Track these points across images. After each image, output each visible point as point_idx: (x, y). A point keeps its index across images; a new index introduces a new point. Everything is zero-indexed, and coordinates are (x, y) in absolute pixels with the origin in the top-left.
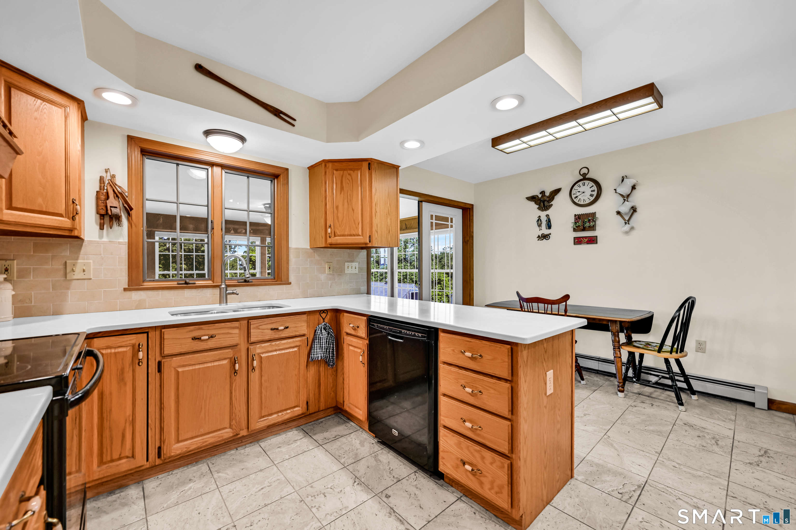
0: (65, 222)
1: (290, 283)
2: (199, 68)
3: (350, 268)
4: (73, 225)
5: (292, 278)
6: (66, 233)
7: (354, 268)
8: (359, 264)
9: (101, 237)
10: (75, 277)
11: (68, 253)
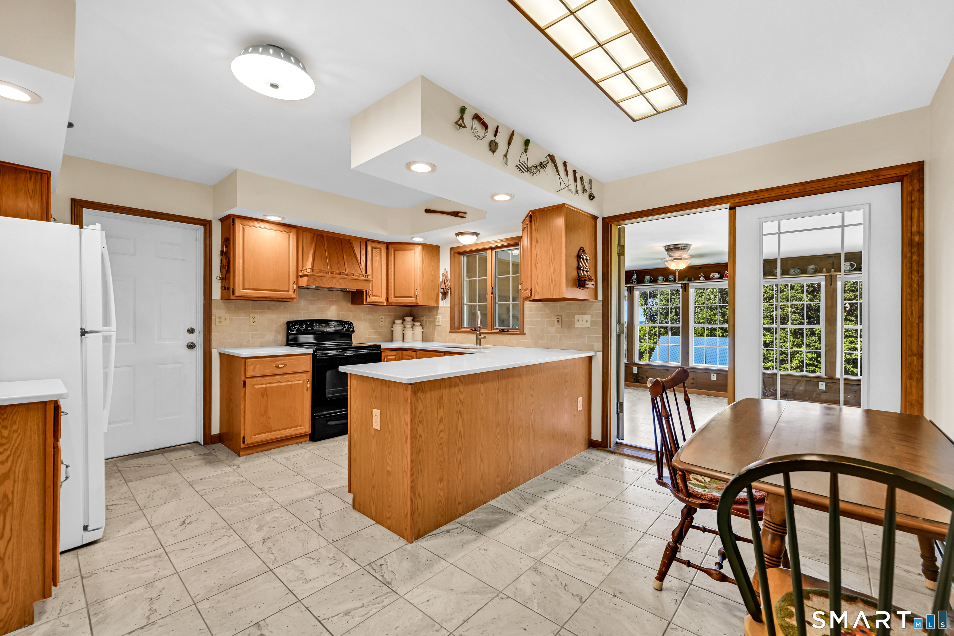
0: (413, 300)
1: (525, 334)
2: (428, 211)
3: (580, 321)
4: (416, 301)
5: (526, 330)
6: (415, 304)
7: (585, 321)
8: (592, 317)
9: (444, 304)
10: (437, 324)
11: (435, 313)
